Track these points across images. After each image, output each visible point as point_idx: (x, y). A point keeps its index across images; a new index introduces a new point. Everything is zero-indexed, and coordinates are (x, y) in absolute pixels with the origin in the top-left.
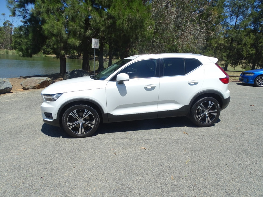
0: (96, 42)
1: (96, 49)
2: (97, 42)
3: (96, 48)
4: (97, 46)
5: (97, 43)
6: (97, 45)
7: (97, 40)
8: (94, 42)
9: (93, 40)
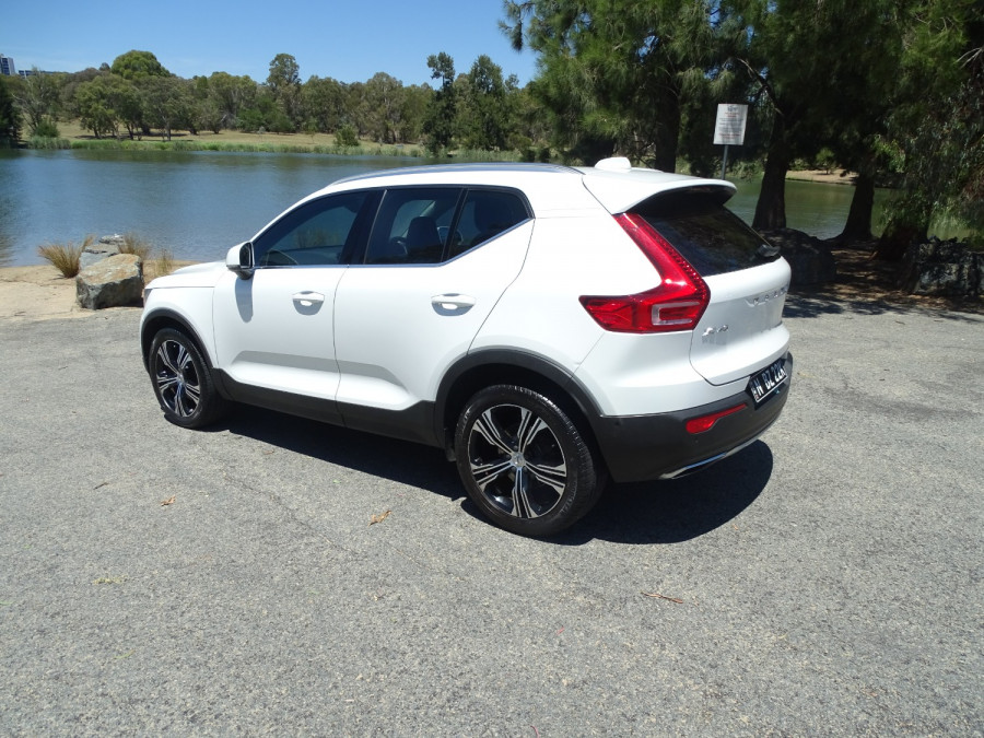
0: (732, 120)
1: (731, 147)
2: (738, 117)
3: (732, 142)
4: (736, 135)
5: (741, 120)
6: (736, 132)
7: (741, 111)
8: (726, 117)
9: (723, 110)
